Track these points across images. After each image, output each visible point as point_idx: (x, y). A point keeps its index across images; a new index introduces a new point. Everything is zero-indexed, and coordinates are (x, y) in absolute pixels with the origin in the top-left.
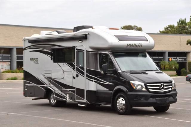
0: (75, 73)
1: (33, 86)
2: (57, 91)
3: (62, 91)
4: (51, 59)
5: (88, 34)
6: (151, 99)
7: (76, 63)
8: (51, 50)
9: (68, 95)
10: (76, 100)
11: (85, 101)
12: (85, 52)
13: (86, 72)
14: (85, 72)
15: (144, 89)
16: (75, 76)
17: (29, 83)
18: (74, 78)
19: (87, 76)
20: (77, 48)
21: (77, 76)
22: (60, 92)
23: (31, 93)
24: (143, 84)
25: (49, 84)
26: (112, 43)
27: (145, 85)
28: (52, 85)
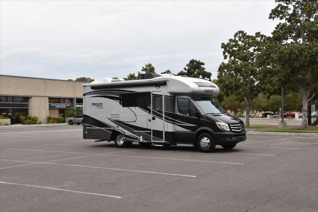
0: (151, 116)
1: (96, 129)
2: (127, 133)
3: (133, 133)
4: (120, 104)
5: (168, 81)
6: (233, 138)
7: (151, 107)
8: (120, 95)
9: (141, 137)
10: (152, 141)
11: (163, 141)
12: (163, 97)
13: (165, 115)
14: (163, 115)
15: (228, 130)
16: (151, 119)
17: (91, 126)
18: (150, 121)
19: (165, 118)
20: (153, 93)
21: (154, 119)
22: (132, 134)
23: (93, 136)
24: (227, 125)
25: (117, 127)
26: (193, 89)
27: (229, 126)
28: (120, 128)
